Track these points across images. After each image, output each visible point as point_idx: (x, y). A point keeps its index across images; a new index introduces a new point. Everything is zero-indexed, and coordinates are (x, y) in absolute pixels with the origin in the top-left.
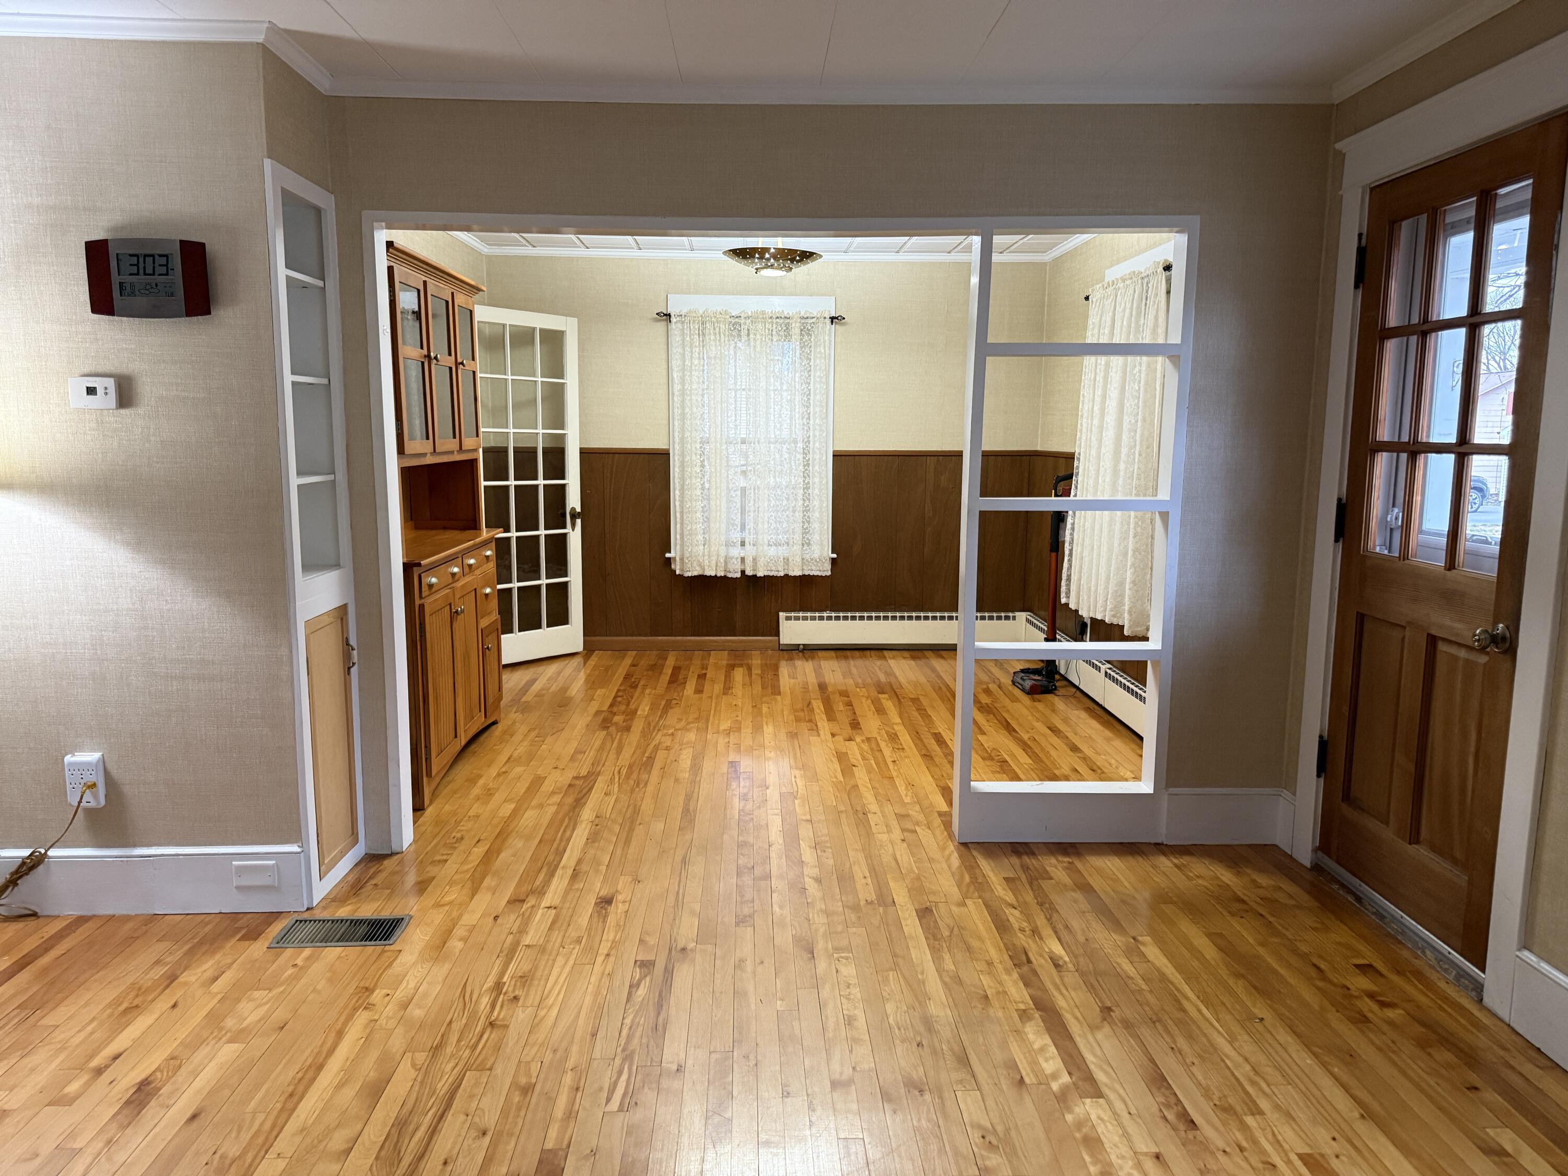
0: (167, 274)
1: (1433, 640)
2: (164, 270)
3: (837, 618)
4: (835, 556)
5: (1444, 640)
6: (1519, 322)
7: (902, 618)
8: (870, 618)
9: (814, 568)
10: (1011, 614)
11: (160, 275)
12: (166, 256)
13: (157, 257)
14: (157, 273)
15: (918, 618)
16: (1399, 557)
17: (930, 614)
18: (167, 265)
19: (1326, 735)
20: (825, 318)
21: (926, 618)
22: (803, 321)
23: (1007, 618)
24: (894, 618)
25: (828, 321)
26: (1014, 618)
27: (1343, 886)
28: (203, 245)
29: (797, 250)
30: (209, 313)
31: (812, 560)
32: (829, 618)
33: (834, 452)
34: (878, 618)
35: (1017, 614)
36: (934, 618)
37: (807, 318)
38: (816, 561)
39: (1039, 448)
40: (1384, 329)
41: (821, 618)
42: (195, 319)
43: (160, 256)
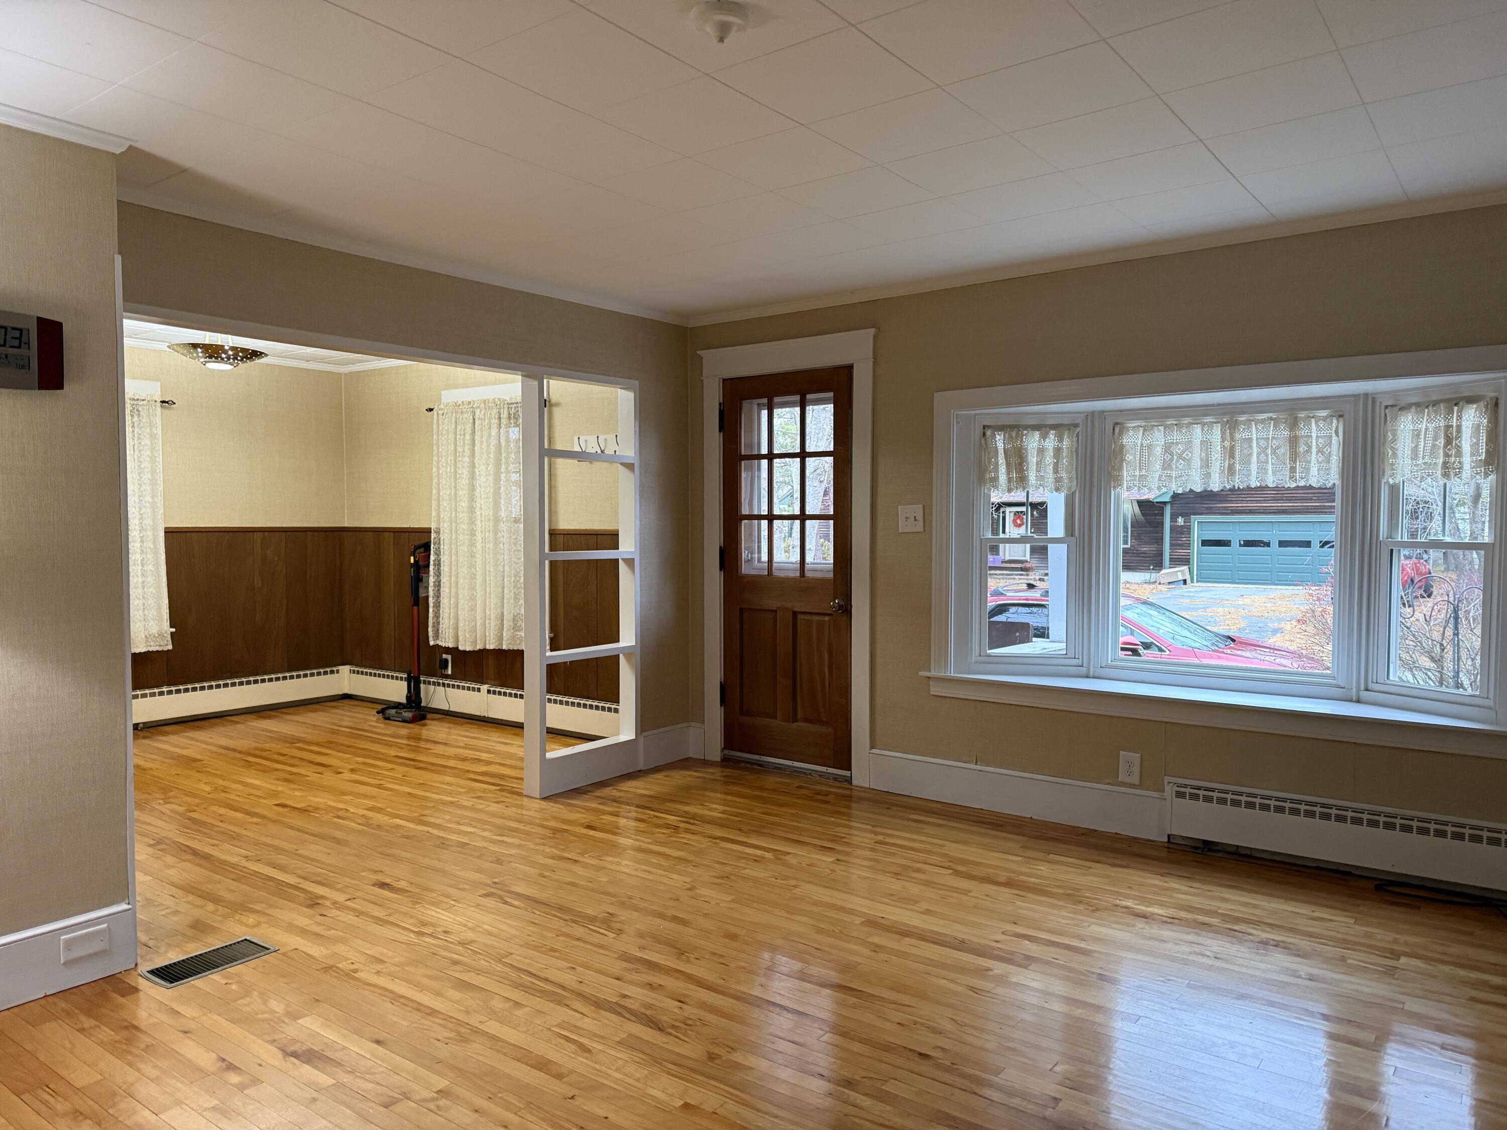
0: (19, 347)
1: (795, 614)
2: (17, 343)
3: (178, 691)
4: (173, 630)
5: (801, 613)
6: (832, 458)
7: (241, 684)
8: (210, 687)
9: (152, 643)
10: (335, 669)
11: (11, 347)
12: (21, 330)
13: (9, 329)
14: (8, 345)
15: (256, 682)
16: (768, 575)
17: (266, 677)
18: (20, 339)
19: (723, 681)
20: (156, 401)
21: (263, 681)
22: (132, 402)
23: (332, 672)
24: (233, 684)
25: (159, 404)
26: (338, 672)
27: (747, 763)
28: (60, 324)
29: (249, 350)
30: (60, 387)
31: (150, 635)
32: (170, 692)
33: (166, 528)
34: (218, 686)
35: (340, 668)
36: (270, 680)
37: (138, 400)
38: (154, 636)
39: (346, 525)
40: (741, 455)
41: (161, 694)
42: (43, 392)
43: (14, 329)
